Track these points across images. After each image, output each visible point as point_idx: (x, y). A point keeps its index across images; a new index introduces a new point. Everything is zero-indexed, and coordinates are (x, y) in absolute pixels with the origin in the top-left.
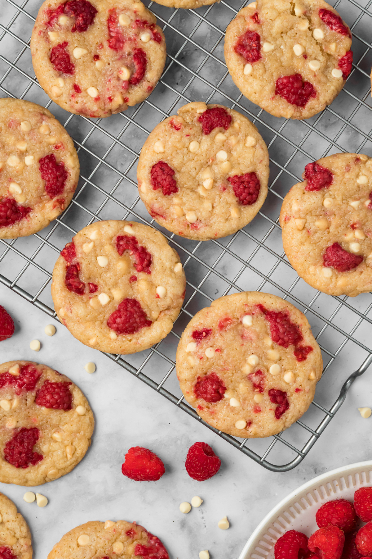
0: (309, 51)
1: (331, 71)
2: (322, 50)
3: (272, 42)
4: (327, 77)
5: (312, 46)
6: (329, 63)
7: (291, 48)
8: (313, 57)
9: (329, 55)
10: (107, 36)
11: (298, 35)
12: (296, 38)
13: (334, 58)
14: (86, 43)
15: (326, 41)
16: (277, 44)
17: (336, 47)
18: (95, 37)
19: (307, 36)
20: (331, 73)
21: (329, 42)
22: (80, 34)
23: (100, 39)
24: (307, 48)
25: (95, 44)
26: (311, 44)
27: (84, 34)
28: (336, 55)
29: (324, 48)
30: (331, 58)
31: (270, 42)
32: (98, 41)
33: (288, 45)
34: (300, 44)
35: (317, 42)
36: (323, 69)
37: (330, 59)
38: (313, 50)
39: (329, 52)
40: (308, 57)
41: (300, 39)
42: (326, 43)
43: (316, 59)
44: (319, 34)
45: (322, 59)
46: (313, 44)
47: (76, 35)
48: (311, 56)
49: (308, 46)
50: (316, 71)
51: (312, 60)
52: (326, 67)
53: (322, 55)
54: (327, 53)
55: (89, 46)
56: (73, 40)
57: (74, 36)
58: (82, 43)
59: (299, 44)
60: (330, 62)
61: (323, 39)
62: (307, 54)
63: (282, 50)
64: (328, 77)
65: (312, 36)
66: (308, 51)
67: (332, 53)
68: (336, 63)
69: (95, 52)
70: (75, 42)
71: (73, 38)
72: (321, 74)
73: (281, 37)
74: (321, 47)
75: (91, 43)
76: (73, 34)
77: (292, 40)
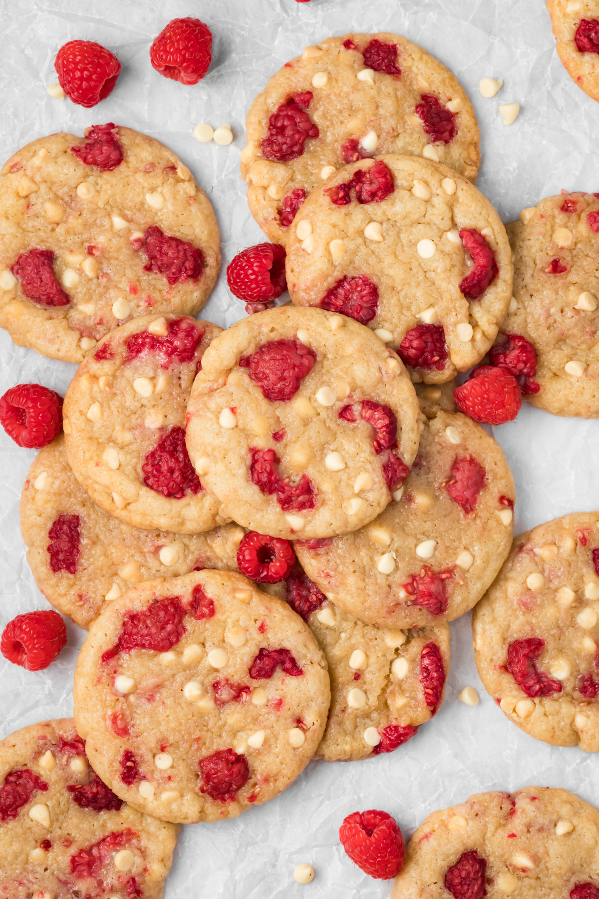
0: (368, 677)
1: (369, 726)
2: (384, 690)
3: (338, 617)
4: (356, 727)
5: (377, 674)
6: (375, 715)
7: (353, 648)
8: (365, 687)
9: (386, 705)
10: (87, 844)
11: (375, 642)
12: (370, 643)
13: (388, 717)
14: (61, 817)
15: (400, 686)
16: (341, 625)
17: (405, 706)
18: (77, 827)
19: (384, 656)
20: (365, 728)
21: (402, 691)
22: (71, 800)
23: (78, 836)
24: (369, 669)
25: (66, 832)
26: (380, 670)
27: (74, 807)
28: (394, 714)
29: (388, 691)
30: (384, 712)
31: (335, 614)
32: (73, 835)
33: (353, 641)
34: (367, 656)
35: (389, 675)
36: (362, 713)
37: (382, 711)
38: (374, 679)
39: (389, 702)
40: (360, 681)
41: (373, 650)
42: (397, 689)
43: (366, 693)
44: (401, 668)
45: (373, 701)
46: (382, 673)
47: (68, 796)
48: (365, 683)
49: (373, 667)
50: (351, 707)
51: (361, 688)
52: (367, 715)
53: (378, 697)
54: (386, 701)
55: (58, 824)
56: (55, 795)
57: (63, 795)
58: (58, 812)
59: (366, 654)
60: (379, 714)
61: (399, 680)
62: (362, 677)
63: (339, 638)
64: (357, 730)
65: (391, 663)
66: (367, 675)
67: (391, 708)
68: (384, 724)
69: (54, 837)
70: (54, 801)
71: (59, 795)
72: (352, 716)
73: (356, 623)
74: (387, 686)
75: (65, 825)
76: (65, 789)
77: (362, 640)
